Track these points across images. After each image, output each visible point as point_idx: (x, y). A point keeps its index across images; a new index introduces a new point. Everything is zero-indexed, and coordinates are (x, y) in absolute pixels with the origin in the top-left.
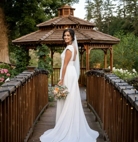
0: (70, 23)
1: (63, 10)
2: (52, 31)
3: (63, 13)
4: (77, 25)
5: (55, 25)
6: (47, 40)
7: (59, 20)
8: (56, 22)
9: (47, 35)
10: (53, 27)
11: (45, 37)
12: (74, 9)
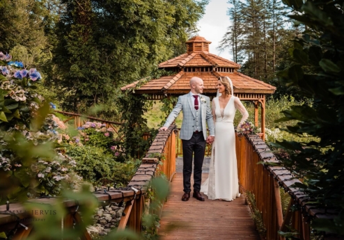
0: (204, 64)
1: (194, 44)
2: (179, 75)
3: (194, 48)
4: (214, 66)
5: (183, 67)
6: (172, 88)
7: (187, 59)
8: (184, 62)
9: (172, 81)
10: (180, 70)
11: (169, 84)
12: (210, 43)
